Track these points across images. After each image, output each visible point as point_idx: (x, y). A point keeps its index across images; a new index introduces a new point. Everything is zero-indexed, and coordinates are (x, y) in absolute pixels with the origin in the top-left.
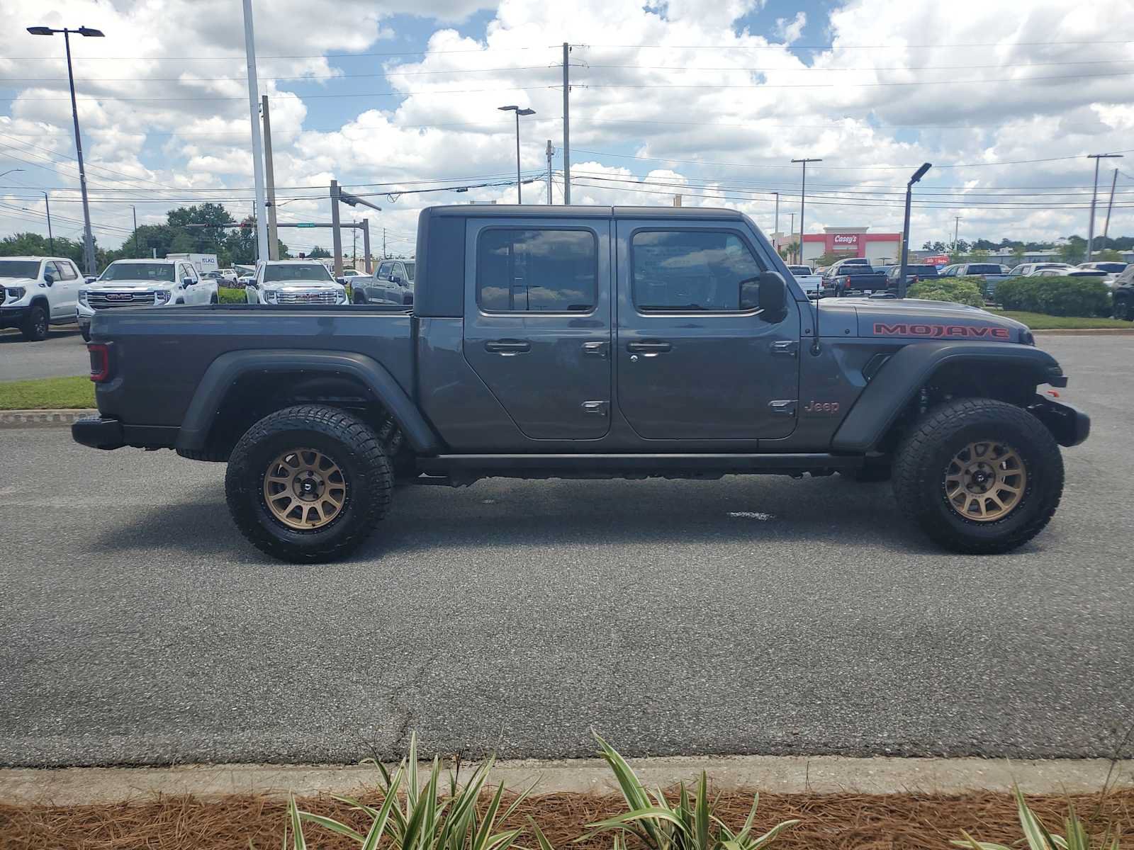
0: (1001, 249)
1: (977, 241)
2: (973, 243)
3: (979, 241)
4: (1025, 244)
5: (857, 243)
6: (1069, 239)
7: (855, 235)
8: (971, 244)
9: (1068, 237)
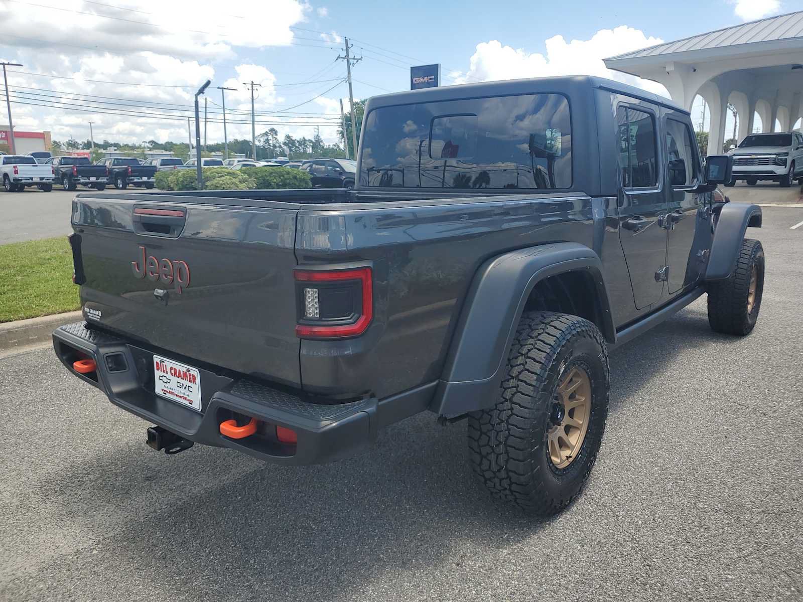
0: (108, 148)
1: (86, 142)
2: (83, 142)
3: (88, 142)
4: (122, 145)
5: (6, 138)
6: (149, 143)
7: (4, 132)
8: (81, 143)
9: (147, 142)
